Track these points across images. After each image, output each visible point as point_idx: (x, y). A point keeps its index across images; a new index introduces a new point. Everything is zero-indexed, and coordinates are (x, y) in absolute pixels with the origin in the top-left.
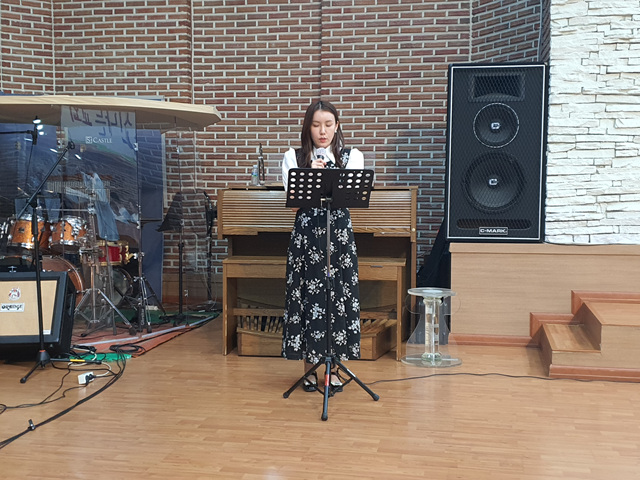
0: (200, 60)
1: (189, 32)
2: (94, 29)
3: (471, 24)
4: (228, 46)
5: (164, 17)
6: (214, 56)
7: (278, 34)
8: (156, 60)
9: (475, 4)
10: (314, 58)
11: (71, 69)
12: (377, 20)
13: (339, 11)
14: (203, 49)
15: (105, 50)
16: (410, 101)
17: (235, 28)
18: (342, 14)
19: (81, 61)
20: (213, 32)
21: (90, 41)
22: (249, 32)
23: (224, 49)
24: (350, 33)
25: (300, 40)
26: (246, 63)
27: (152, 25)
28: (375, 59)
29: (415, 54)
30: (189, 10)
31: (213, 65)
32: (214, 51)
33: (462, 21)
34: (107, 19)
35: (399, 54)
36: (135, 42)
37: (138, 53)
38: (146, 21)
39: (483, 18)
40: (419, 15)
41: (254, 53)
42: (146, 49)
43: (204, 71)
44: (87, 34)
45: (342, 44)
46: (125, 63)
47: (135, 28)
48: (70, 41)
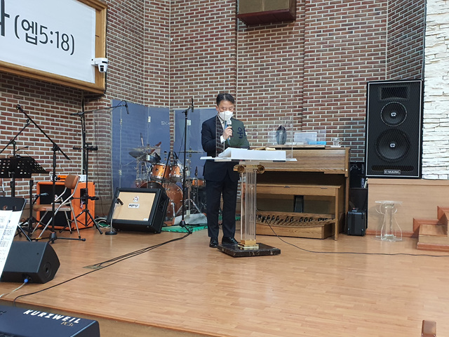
0: (241, 88)
1: (235, 74)
2: (189, 74)
3: (386, 63)
4: (255, 80)
5: (223, 67)
6: (248, 86)
7: (281, 73)
8: (219, 89)
9: (388, 53)
10: (300, 85)
11: (177, 94)
12: (334, 63)
13: (313, 59)
14: (242, 83)
15: (194, 85)
16: (352, 105)
17: (259, 71)
18: (315, 61)
19: (182, 91)
20: (247, 74)
21: (187, 80)
22: (267, 72)
23: (253, 82)
24: (319, 71)
25: (293, 75)
26: (264, 88)
27: (217, 71)
28: (333, 84)
30: (236, 63)
31: (247, 90)
32: (248, 83)
33: (381, 62)
34: (195, 69)
35: (346, 81)
36: (209, 80)
37: (210, 86)
38: (214, 69)
39: (393, 60)
40: (357, 60)
41: (268, 83)
42: (214, 83)
43: (242, 94)
44: (186, 77)
45: (315, 76)
46: (204, 91)
47: (209, 73)
48: (177, 81)
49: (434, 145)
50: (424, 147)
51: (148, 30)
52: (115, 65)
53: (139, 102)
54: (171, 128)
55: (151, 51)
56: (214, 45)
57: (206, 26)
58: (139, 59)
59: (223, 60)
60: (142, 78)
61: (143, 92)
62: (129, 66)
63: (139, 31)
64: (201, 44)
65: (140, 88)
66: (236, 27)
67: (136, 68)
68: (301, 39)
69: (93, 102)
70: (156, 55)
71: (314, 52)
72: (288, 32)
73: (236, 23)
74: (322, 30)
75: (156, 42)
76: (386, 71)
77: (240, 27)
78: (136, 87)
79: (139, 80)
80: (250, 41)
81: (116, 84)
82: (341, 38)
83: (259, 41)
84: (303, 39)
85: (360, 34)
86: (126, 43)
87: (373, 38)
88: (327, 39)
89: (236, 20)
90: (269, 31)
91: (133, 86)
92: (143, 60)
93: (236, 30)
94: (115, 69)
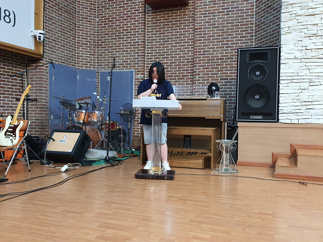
0: (148, 56)
1: (145, 45)
2: (110, 45)
3: (254, 37)
4: (159, 50)
5: (135, 40)
6: (154, 54)
7: (178, 45)
8: (132, 56)
9: (256, 29)
10: (191, 53)
11: (102, 60)
12: (216, 37)
13: (201, 34)
14: (150, 52)
15: (114, 53)
16: (229, 69)
17: (162, 43)
19: (106, 57)
20: (153, 45)
21: (109, 50)
22: (167, 44)
23: (158, 51)
24: (205, 43)
25: (186, 46)
26: (165, 56)
27: (131, 43)
28: (215, 53)
29: (231, 50)
30: (145, 37)
31: (153, 57)
32: (154, 52)
33: (250, 36)
34: (115, 41)
35: (225, 50)
36: (125, 49)
37: (126, 54)
38: (129, 41)
39: (258, 34)
40: (233, 35)
41: (169, 52)
42: (129, 52)
43: (150, 60)
44: (108, 47)
45: (202, 47)
46: (121, 58)
47: (125, 44)
48: (102, 50)
49: (288, 96)
50: (280, 98)
51: (79, 12)
52: (52, 37)
53: (72, 65)
54: (97, 85)
55: (82, 28)
56: (129, 24)
57: (123, 9)
58: (72, 33)
59: (135, 34)
60: (75, 47)
61: (75, 58)
62: (64, 38)
63: (73, 12)
64: (119, 23)
65: (72, 55)
66: (145, 10)
67: (70, 40)
68: (192, 20)
69: (34, 65)
70: (86, 31)
71: (201, 28)
72: (183, 14)
73: (145, 7)
74: (207, 12)
75: (86, 21)
76: (254, 43)
77: (148, 11)
78: (70, 54)
79: (72, 49)
80: (155, 21)
81: (52, 51)
82: (221, 18)
83: (162, 21)
84: (194, 20)
85: (235, 15)
86: (61, 21)
87: (245, 19)
88: (211, 19)
89: (145, 5)
90: (169, 14)
91: (67, 53)
92: (76, 35)
93: (145, 12)
94: (52, 40)
